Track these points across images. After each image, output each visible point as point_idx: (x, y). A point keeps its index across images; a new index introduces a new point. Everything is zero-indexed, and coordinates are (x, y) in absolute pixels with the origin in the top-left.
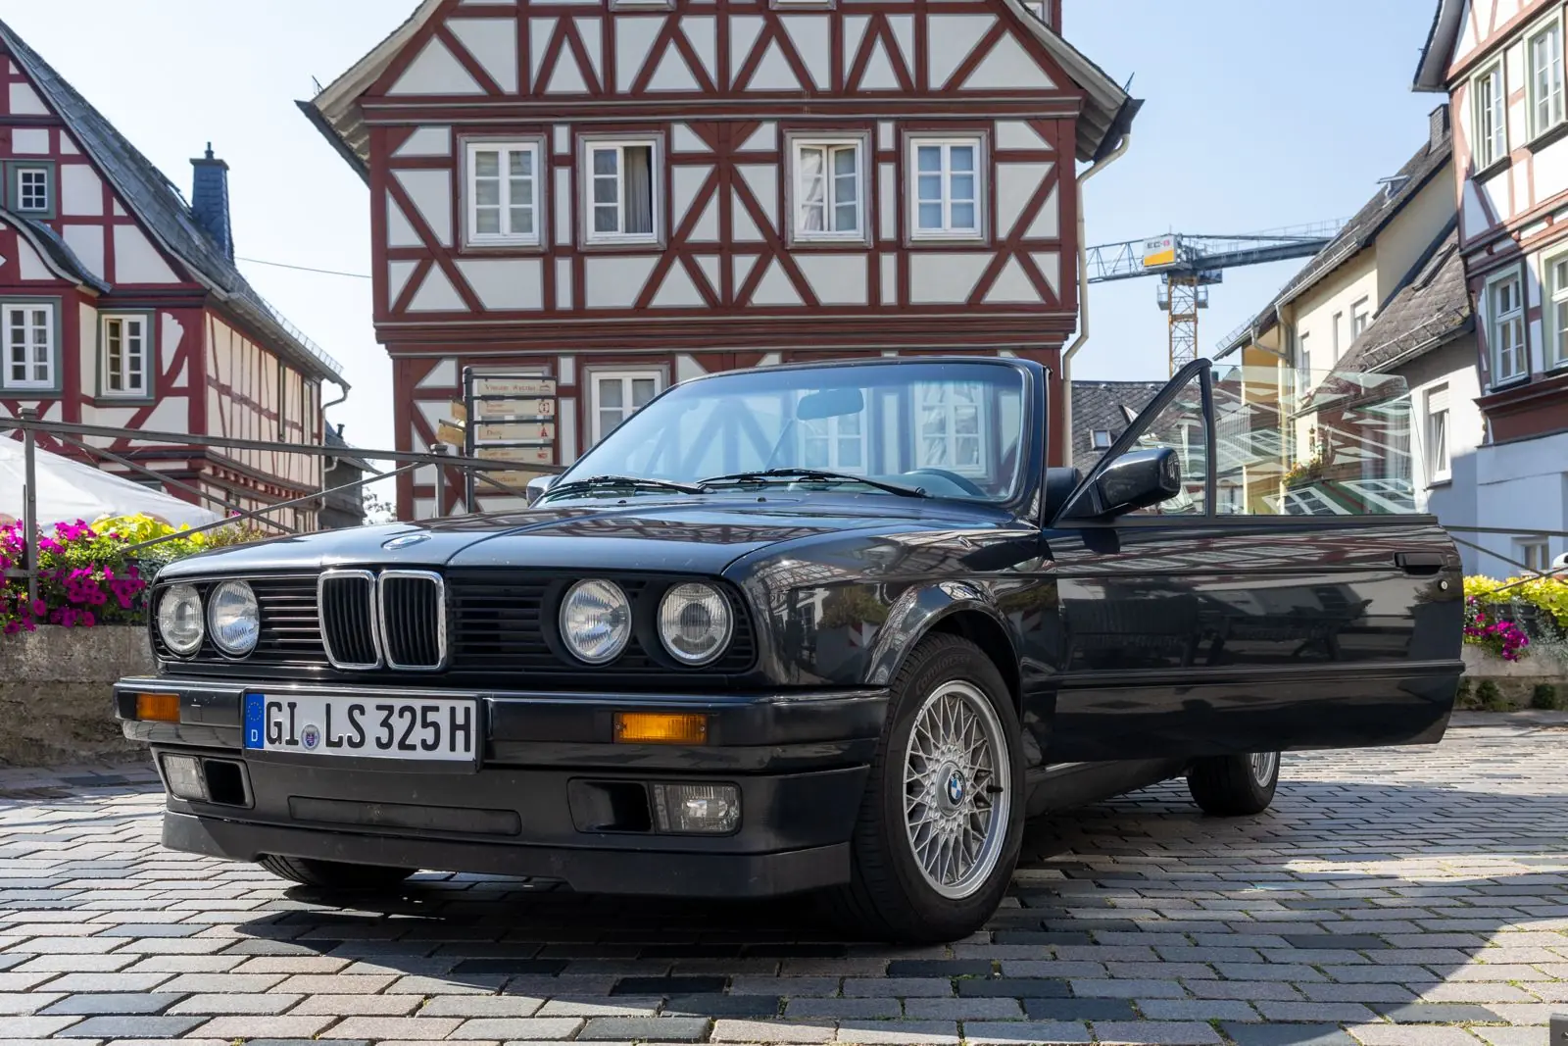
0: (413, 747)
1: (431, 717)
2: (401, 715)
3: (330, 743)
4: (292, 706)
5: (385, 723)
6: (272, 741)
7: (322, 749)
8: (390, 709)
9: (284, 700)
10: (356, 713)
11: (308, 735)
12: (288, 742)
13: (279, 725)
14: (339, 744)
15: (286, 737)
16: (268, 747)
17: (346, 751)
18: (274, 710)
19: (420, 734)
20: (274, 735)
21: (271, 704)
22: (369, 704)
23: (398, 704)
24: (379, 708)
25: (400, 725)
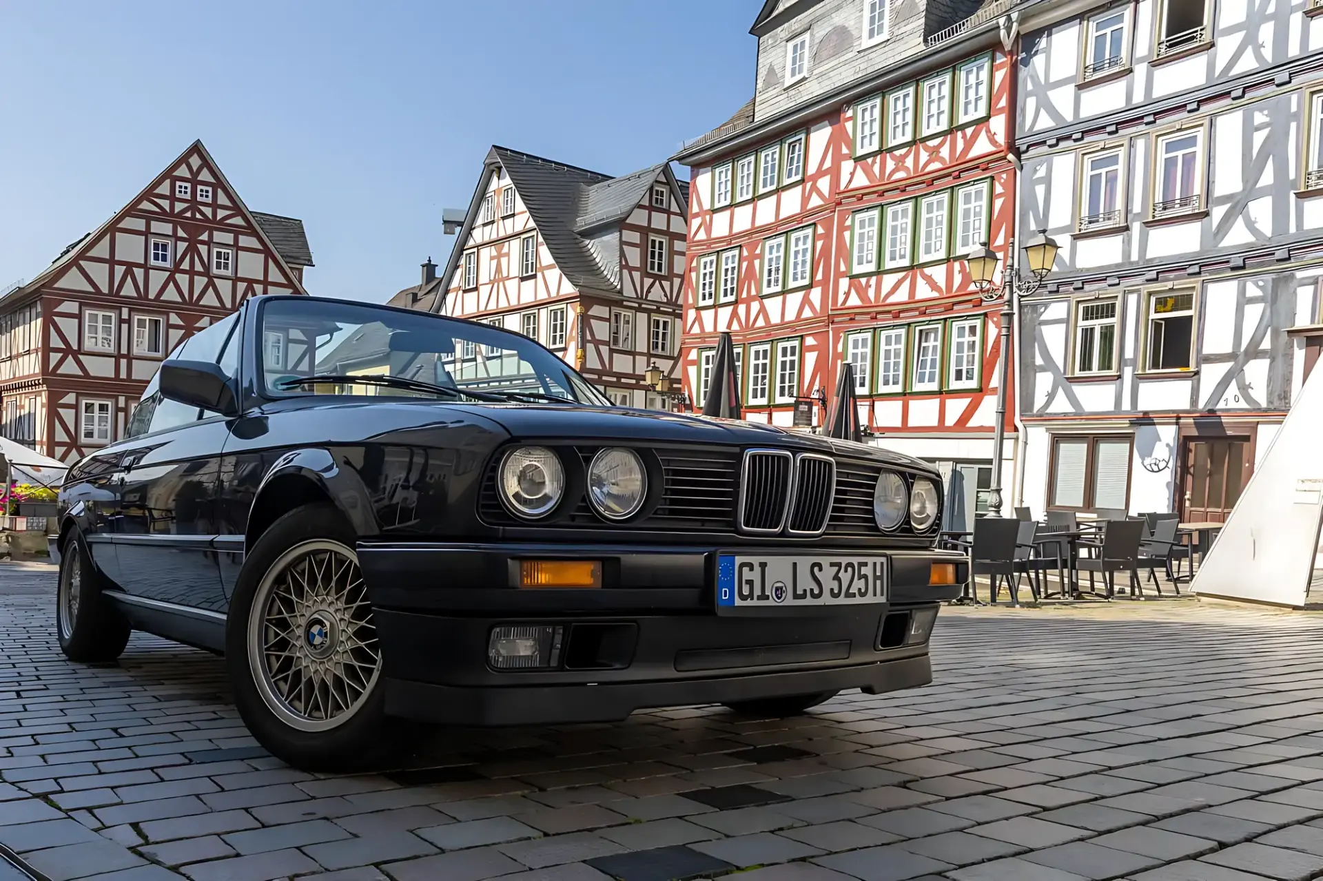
0: (854, 595)
1: (864, 570)
2: (846, 571)
3: (796, 596)
4: (763, 566)
5: (836, 578)
6: (743, 598)
7: (789, 601)
8: (839, 565)
9: (755, 560)
10: (816, 569)
11: (777, 589)
12: (759, 598)
13: (750, 583)
14: (804, 596)
15: (757, 592)
16: (738, 602)
17: (809, 601)
18: (746, 570)
19: (859, 584)
20: (746, 591)
21: (742, 565)
22: (825, 561)
23: (844, 560)
24: (832, 565)
25: (845, 577)
